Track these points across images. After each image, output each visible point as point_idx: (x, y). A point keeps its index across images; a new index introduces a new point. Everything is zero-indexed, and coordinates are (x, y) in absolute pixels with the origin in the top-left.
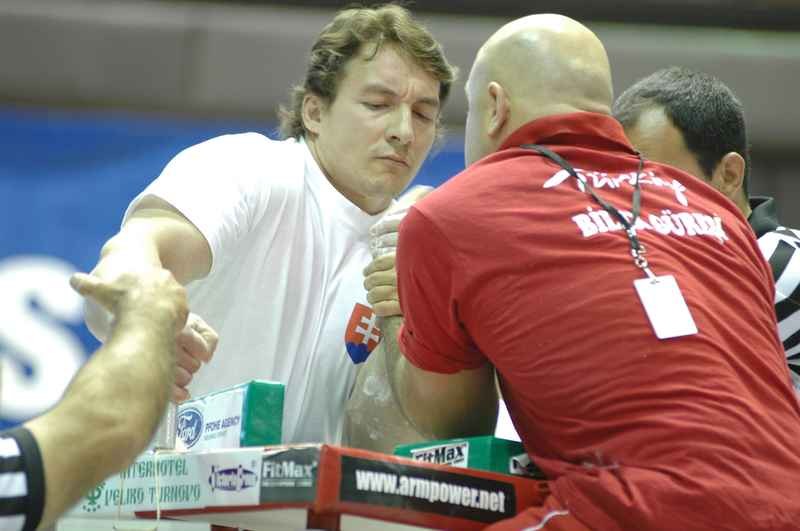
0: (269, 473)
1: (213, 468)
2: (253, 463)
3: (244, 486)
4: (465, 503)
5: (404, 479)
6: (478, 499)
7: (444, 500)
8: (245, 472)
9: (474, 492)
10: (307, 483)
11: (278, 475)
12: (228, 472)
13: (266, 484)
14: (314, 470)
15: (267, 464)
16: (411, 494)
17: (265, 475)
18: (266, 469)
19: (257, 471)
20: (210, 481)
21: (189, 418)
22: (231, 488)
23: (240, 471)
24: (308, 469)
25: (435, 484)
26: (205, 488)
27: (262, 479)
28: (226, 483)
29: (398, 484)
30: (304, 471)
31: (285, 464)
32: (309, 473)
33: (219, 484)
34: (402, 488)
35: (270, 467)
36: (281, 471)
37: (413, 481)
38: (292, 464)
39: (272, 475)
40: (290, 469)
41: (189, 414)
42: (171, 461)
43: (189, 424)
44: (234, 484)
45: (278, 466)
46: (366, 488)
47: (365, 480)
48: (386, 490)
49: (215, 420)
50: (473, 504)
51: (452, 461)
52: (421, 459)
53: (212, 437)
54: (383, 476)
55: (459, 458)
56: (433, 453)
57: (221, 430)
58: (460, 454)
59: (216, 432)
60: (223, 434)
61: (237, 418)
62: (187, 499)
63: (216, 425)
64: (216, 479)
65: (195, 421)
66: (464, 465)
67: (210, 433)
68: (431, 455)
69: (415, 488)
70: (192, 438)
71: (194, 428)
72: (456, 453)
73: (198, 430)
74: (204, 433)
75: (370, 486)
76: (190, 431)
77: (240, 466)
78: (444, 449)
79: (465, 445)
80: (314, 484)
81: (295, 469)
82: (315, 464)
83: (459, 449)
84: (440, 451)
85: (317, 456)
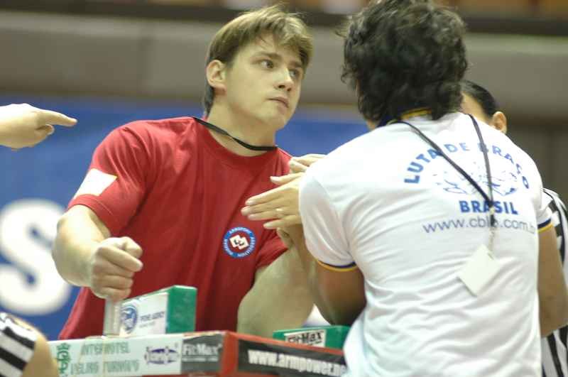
0: (187, 352)
1: (148, 348)
2: (176, 345)
3: (170, 361)
4: (324, 373)
5: (282, 356)
6: (332, 370)
7: (309, 370)
8: (171, 351)
9: (330, 365)
10: (214, 359)
11: (194, 354)
12: (158, 351)
13: (185, 360)
14: (220, 350)
15: (186, 345)
16: (287, 366)
17: (185, 353)
18: (185, 349)
19: (179, 350)
20: (145, 357)
21: (128, 312)
22: (160, 362)
23: (167, 351)
24: (215, 349)
25: (303, 360)
26: (143, 362)
27: (183, 356)
28: (157, 359)
29: (278, 360)
30: (213, 351)
31: (199, 346)
32: (216, 353)
33: (152, 359)
34: (280, 361)
35: (188, 347)
36: (196, 350)
37: (288, 358)
38: (204, 346)
39: (190, 353)
40: (202, 349)
41: (127, 310)
42: (118, 344)
43: (129, 316)
44: (162, 359)
45: (194, 347)
46: (256, 362)
47: (255, 357)
48: (270, 364)
49: (147, 314)
50: (329, 373)
51: (314, 342)
52: (292, 340)
53: (145, 326)
54: (267, 354)
55: (319, 340)
56: (301, 336)
57: (152, 321)
58: (320, 337)
59: (148, 322)
60: (153, 324)
61: (163, 313)
62: (129, 369)
63: (147, 318)
64: (150, 356)
65: (133, 315)
66: (322, 345)
67: (144, 323)
68: (299, 338)
69: (289, 362)
70: (130, 326)
71: (132, 320)
72: (317, 336)
73: (135, 321)
74: (140, 323)
75: (258, 360)
76: (129, 322)
77: (167, 347)
78: (308, 334)
79: (322, 332)
80: (220, 360)
81: (206, 349)
82: (220, 346)
83: (319, 334)
84: (305, 336)
85: (222, 340)
